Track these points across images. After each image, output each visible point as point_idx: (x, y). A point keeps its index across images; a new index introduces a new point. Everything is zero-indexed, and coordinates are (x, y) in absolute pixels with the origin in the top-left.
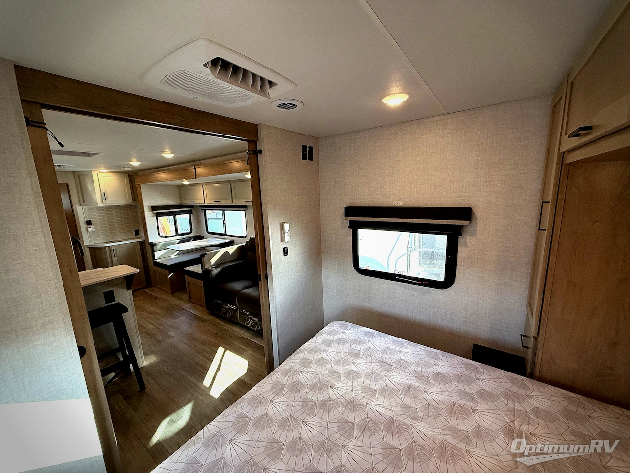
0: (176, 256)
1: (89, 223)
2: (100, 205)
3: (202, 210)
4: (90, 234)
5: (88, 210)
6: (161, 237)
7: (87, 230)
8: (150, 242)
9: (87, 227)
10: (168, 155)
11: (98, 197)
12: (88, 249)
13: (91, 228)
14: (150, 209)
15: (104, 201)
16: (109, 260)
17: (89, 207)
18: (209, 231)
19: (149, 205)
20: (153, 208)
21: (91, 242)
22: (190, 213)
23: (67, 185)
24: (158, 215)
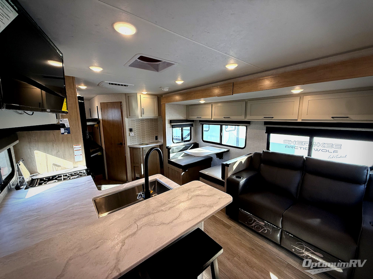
0: (182, 158)
1: (131, 130)
2: (140, 118)
3: (201, 124)
4: (131, 138)
5: (131, 121)
6: (173, 142)
7: (130, 135)
8: (167, 146)
9: (129, 133)
10: (180, 82)
11: (138, 112)
12: (129, 148)
13: (132, 134)
14: (169, 122)
15: (142, 115)
16: (142, 157)
17: (132, 119)
18: (204, 139)
19: (169, 119)
20: (171, 122)
21: (131, 144)
22: (191, 125)
23: (121, 102)
24: (173, 127)
